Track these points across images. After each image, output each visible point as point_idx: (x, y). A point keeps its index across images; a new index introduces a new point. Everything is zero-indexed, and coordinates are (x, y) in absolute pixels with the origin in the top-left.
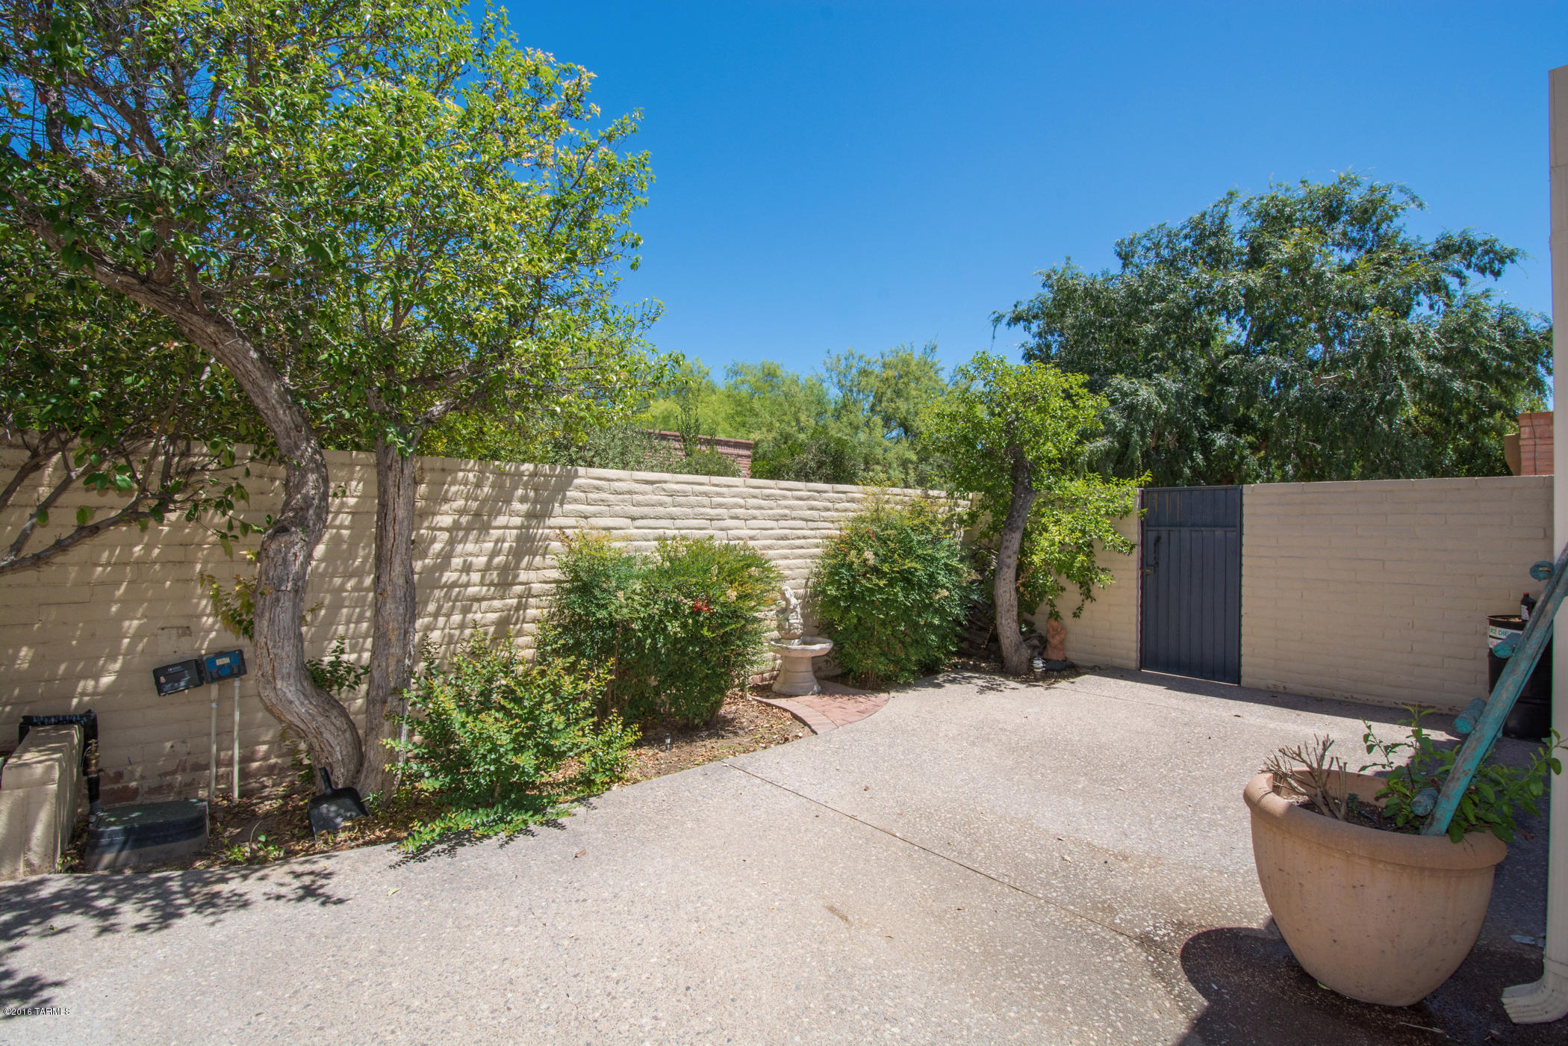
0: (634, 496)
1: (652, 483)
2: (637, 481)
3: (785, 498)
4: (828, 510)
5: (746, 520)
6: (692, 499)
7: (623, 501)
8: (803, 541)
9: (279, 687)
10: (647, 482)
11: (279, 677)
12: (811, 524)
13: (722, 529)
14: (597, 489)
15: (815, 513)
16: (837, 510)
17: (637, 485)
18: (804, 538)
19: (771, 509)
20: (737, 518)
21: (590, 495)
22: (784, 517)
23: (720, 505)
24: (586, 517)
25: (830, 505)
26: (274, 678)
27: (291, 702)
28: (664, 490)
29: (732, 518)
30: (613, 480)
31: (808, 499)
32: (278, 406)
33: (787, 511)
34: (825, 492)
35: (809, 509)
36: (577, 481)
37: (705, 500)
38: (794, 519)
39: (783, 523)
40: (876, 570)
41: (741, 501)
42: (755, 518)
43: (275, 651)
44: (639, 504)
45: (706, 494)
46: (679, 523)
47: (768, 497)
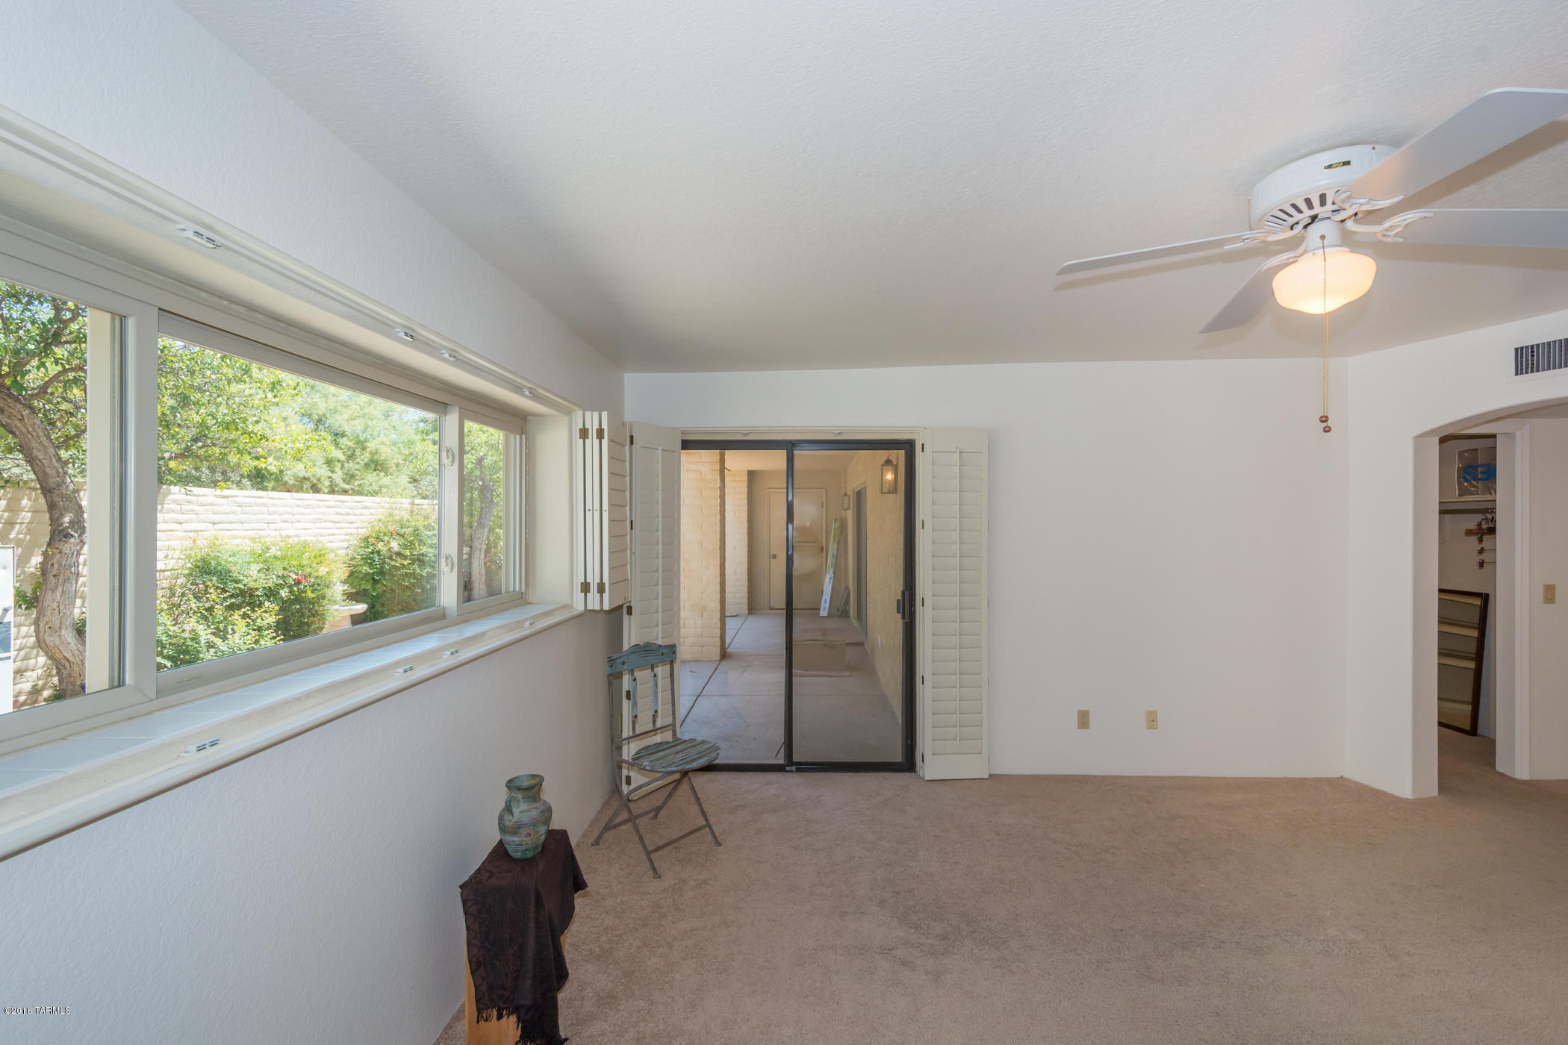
0: (215, 507)
1: (227, 497)
2: (217, 496)
3: (319, 506)
4: (349, 514)
5: (292, 523)
6: (256, 509)
7: (207, 511)
8: (331, 537)
9: (63, 634)
10: (224, 497)
11: (64, 627)
12: (338, 525)
13: (276, 530)
14: (189, 502)
15: (340, 518)
16: (355, 515)
17: (217, 499)
18: (333, 535)
19: (310, 514)
20: (286, 521)
21: (183, 507)
22: (319, 520)
23: (275, 513)
24: (180, 523)
25: (350, 511)
26: (60, 628)
27: (69, 644)
28: (236, 502)
29: (283, 522)
30: (199, 496)
31: (335, 507)
32: (53, 457)
33: (320, 516)
34: (347, 502)
35: (337, 514)
36: (171, 497)
37: (264, 510)
38: (326, 521)
39: (318, 525)
40: (399, 554)
41: (289, 510)
42: (299, 521)
43: (65, 611)
44: (218, 513)
45: (265, 505)
46: (246, 526)
47: (307, 506)
